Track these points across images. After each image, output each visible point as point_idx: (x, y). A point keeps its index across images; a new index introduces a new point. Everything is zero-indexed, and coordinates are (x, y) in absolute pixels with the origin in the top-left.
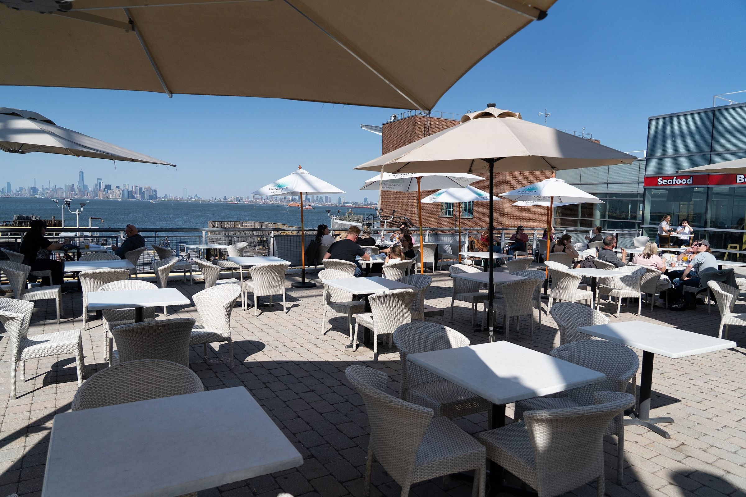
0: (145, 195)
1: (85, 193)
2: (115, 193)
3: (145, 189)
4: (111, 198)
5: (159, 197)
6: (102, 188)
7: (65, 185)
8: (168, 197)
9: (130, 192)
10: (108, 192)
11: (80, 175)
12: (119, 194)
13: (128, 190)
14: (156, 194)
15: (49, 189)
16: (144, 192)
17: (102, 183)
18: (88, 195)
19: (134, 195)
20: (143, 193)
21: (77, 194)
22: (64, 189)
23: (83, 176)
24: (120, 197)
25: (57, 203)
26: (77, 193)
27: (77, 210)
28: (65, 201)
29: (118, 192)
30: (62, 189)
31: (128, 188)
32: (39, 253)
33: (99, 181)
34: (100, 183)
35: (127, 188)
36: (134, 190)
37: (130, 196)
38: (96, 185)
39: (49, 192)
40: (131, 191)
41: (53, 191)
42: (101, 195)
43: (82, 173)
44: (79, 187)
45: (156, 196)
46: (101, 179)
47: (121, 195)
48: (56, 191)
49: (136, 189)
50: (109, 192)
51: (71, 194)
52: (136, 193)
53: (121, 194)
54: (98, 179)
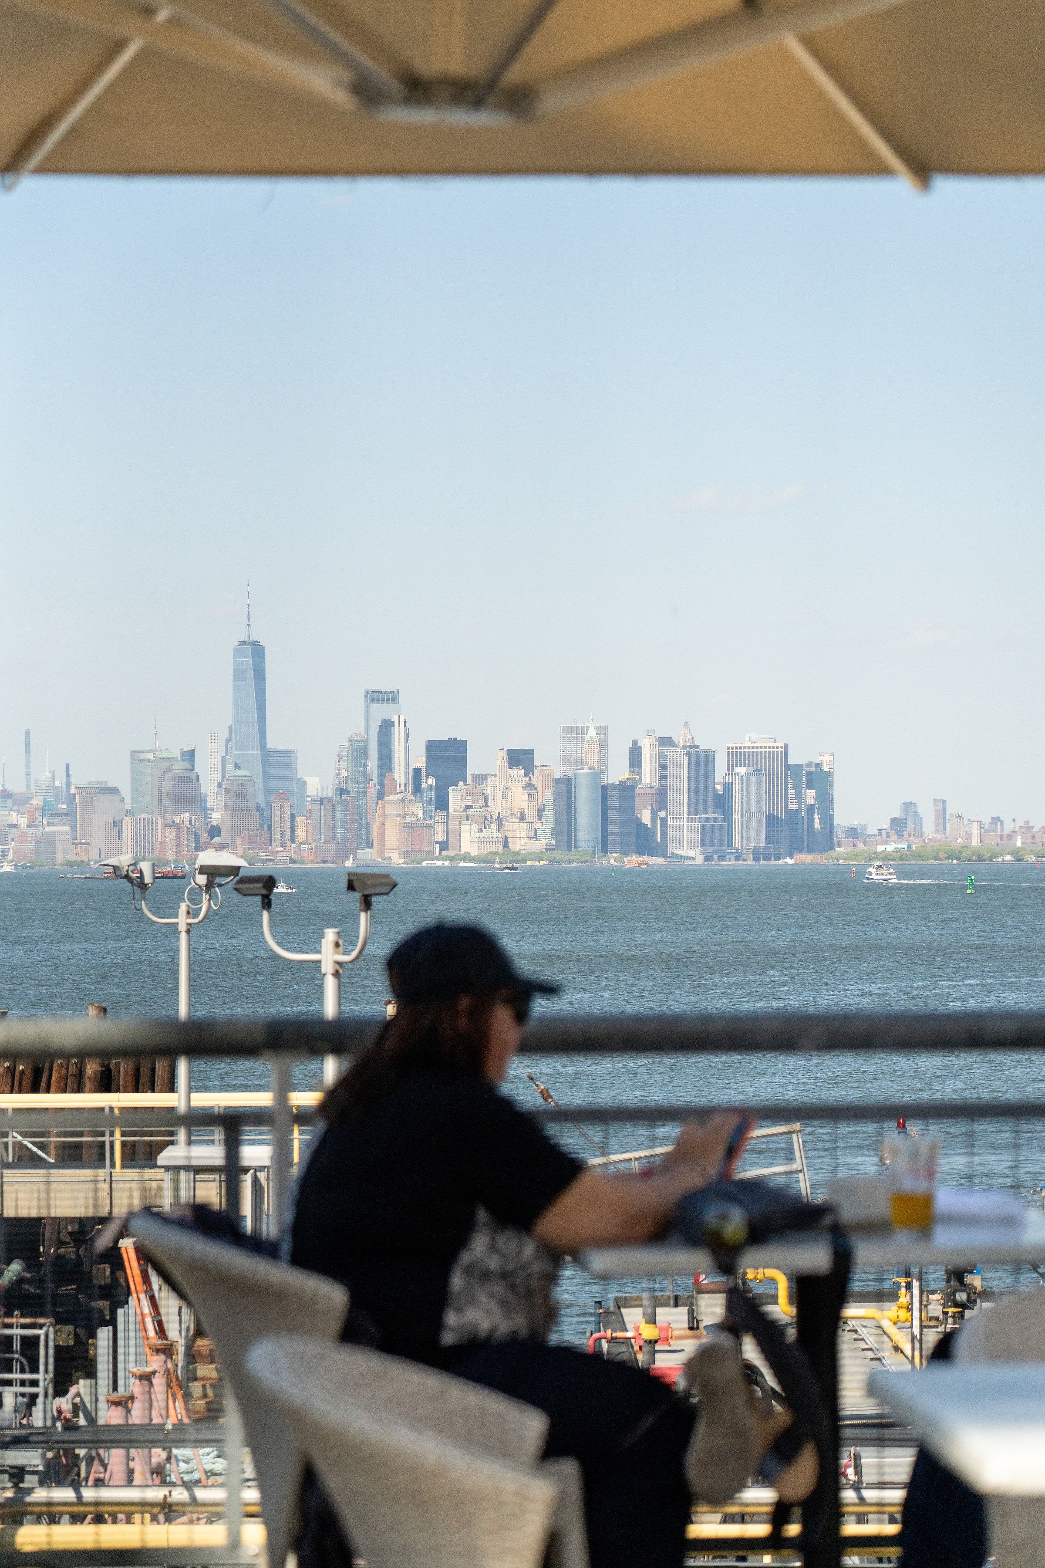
0: (736, 817)
1: (280, 817)
2: (496, 807)
3: (735, 757)
4: (467, 857)
5: (853, 832)
6: (400, 774)
7: (136, 758)
8: (929, 827)
9: (613, 797)
10: (442, 803)
11: (238, 675)
12: (531, 816)
13: (596, 776)
14: (826, 801)
15: (20, 802)
16: (728, 787)
17: (398, 733)
18: (301, 835)
19: (646, 817)
20: (723, 803)
21: (214, 831)
22: (126, 792)
23: (260, 675)
24: (540, 845)
25: (143, 886)
26: (216, 817)
27: (330, 935)
28: (203, 870)
29: (520, 799)
30: (114, 791)
31: (603, 760)
32: (469, 1270)
33: (381, 711)
34: (386, 727)
35: (592, 758)
36: (648, 775)
37: (614, 826)
38: (358, 748)
39: (23, 822)
40: (627, 790)
41: (48, 810)
42: (393, 828)
43: (257, 651)
44: (231, 772)
45: (828, 821)
46: (392, 697)
47: (546, 827)
48: (69, 815)
49: (663, 763)
50: (456, 798)
51: (178, 827)
52: (661, 798)
53: (549, 814)
54: (374, 697)
